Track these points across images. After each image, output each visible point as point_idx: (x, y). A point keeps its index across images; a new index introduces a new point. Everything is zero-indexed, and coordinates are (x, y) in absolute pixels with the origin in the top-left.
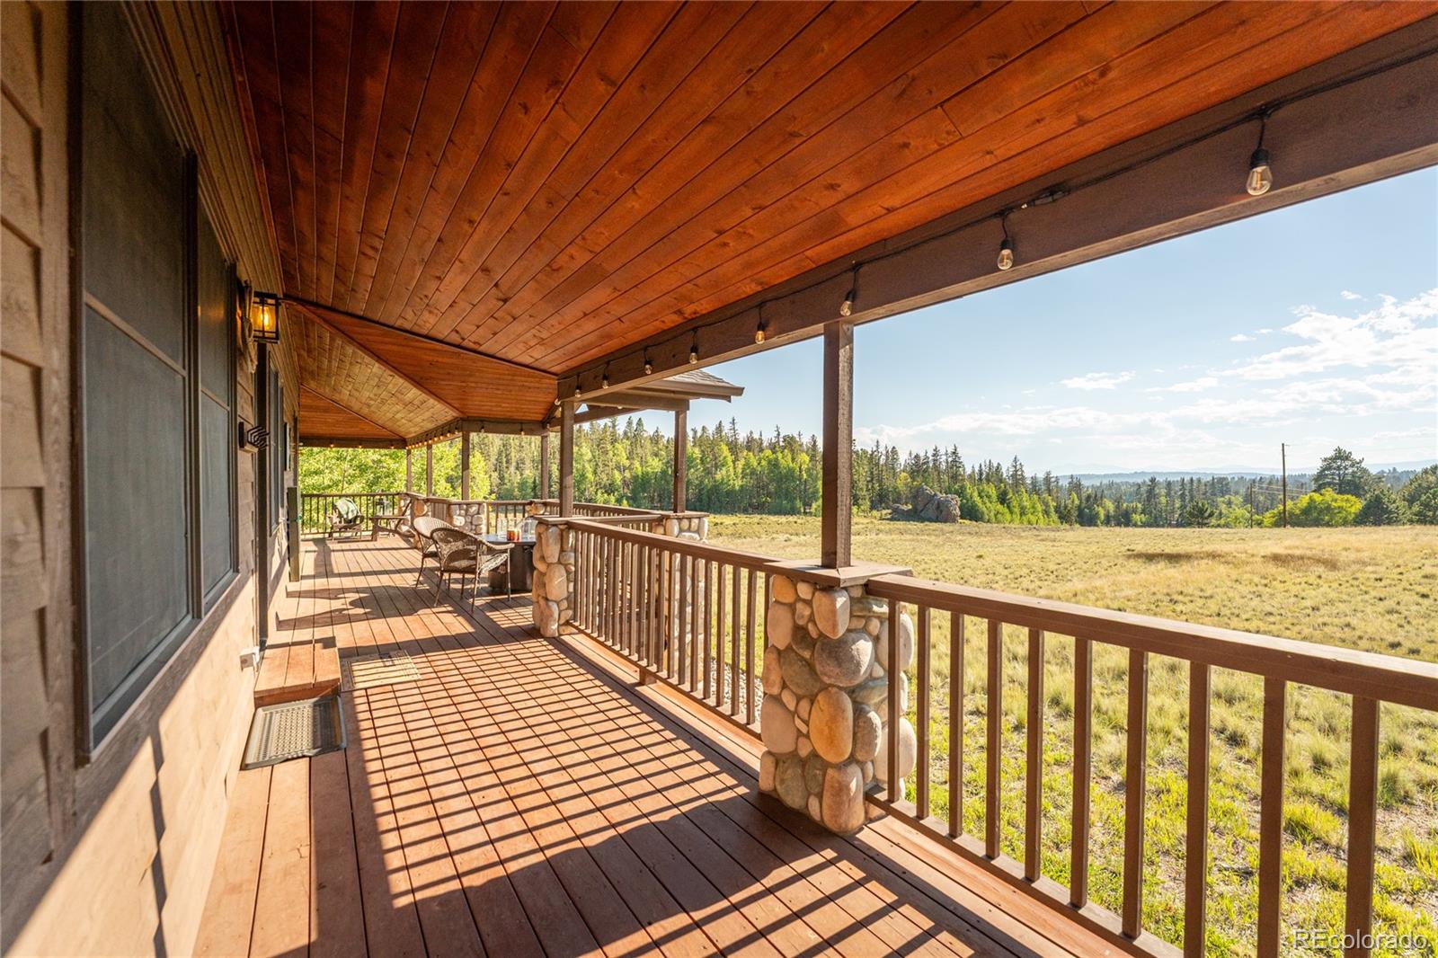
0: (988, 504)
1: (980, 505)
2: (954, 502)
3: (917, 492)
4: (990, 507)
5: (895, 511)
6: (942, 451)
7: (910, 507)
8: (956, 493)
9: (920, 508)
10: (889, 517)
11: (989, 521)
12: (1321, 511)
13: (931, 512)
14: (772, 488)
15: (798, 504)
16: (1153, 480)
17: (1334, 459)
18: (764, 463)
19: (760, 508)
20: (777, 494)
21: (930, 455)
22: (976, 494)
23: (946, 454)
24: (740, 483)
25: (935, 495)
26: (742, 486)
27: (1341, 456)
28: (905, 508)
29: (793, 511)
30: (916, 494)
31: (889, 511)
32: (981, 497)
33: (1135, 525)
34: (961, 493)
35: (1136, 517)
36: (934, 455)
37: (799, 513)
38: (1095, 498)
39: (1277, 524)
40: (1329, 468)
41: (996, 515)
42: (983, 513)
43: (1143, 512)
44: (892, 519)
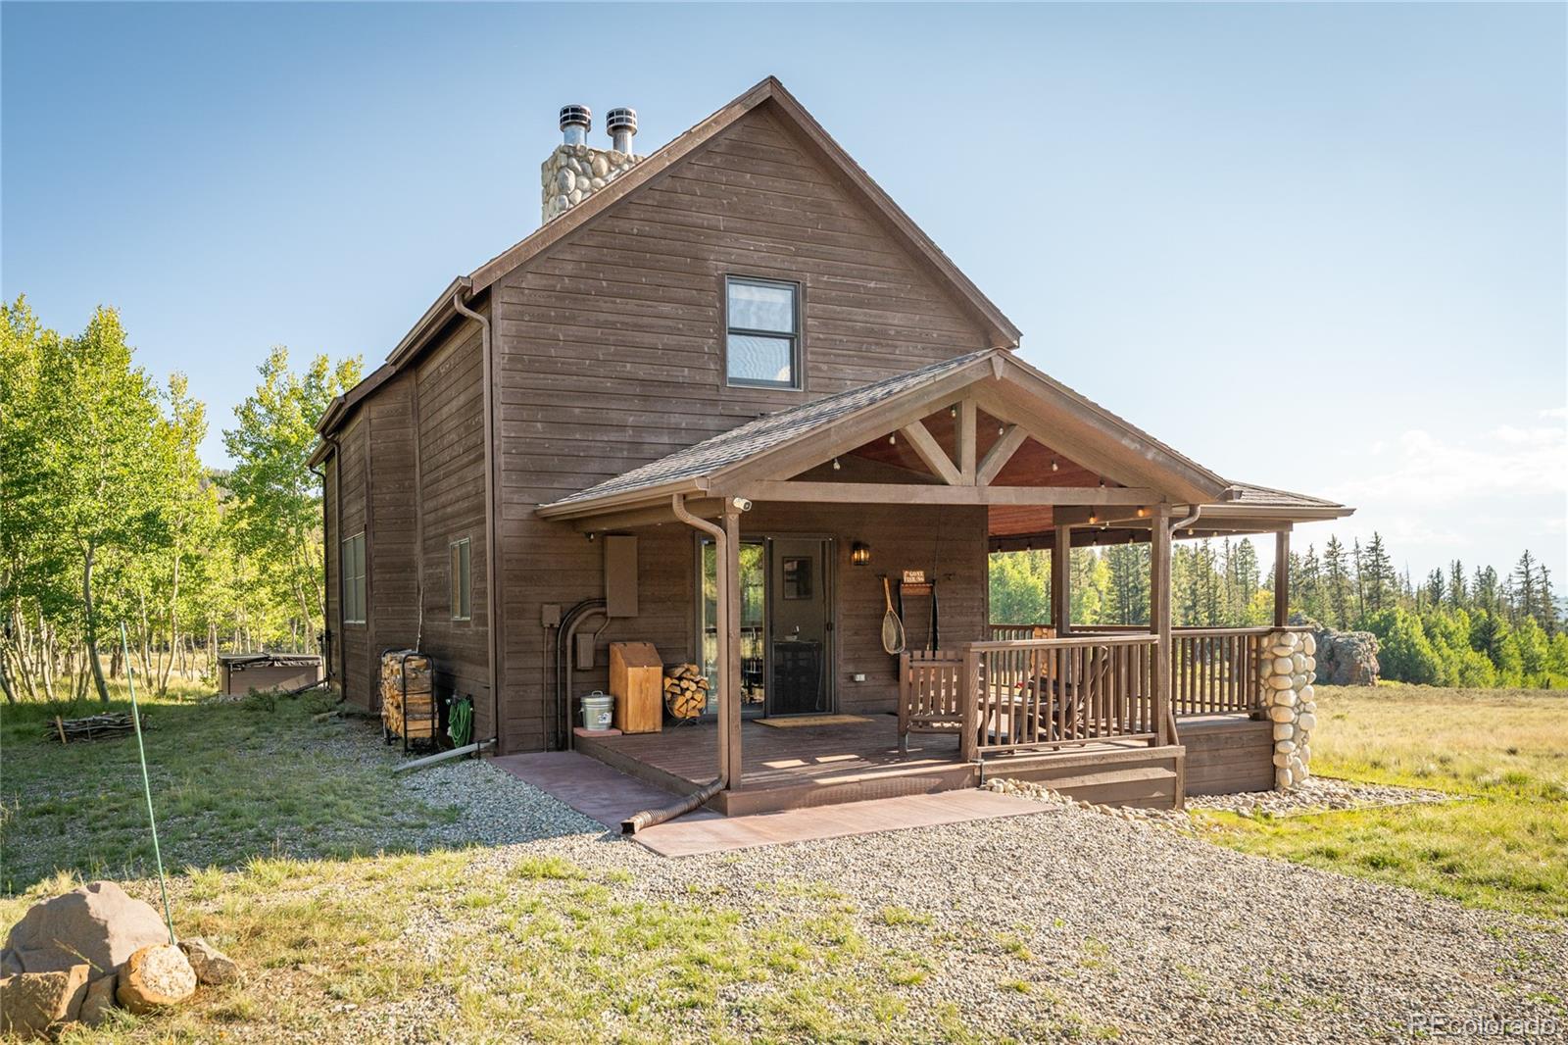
2: (1366, 646)
8: (1374, 628)
23: (1357, 552)
25: (1327, 630)
34: (1385, 627)
36: (1330, 554)
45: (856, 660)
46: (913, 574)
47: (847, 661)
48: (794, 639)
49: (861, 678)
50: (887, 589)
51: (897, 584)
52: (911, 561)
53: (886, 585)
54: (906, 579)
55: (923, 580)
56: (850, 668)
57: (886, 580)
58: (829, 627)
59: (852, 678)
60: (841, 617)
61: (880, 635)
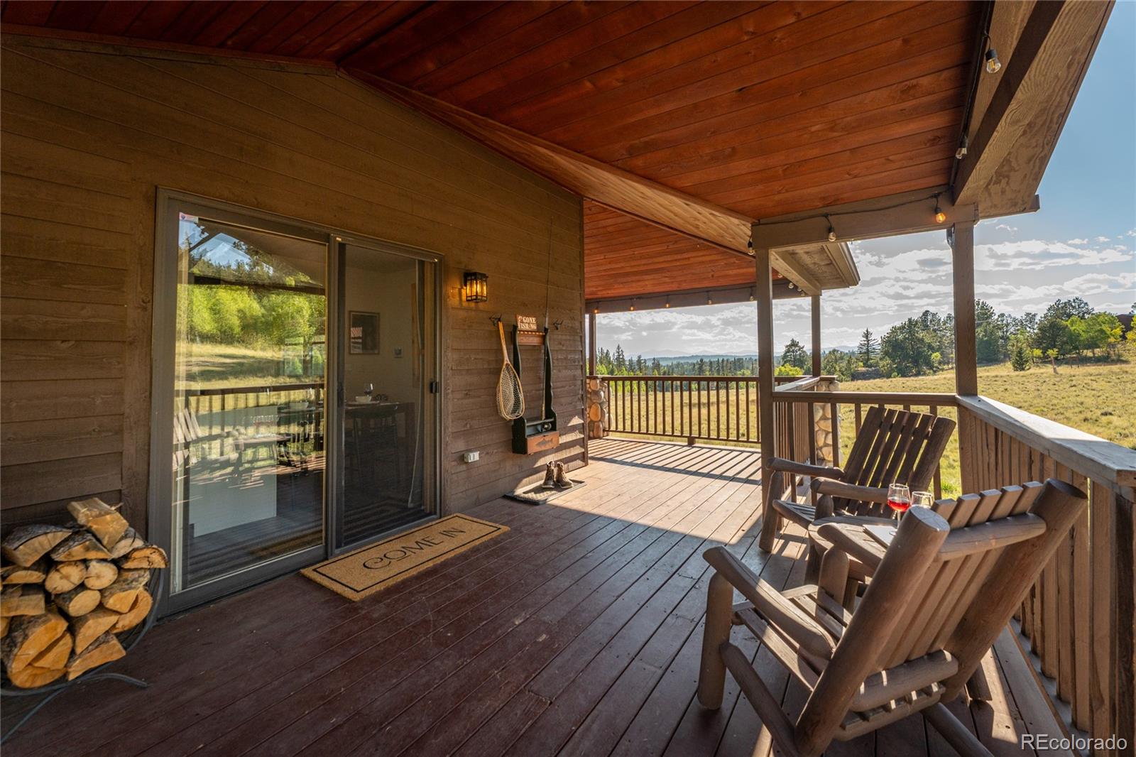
16: (702, 360)
17: (791, 346)
27: (794, 344)
40: (788, 351)
45: (467, 434)
46: (526, 320)
47: (456, 435)
48: (367, 400)
49: (474, 457)
50: (502, 336)
51: (513, 332)
52: (525, 305)
53: (502, 331)
54: (521, 326)
55: (535, 328)
56: (460, 446)
57: (501, 325)
58: (434, 387)
59: (462, 459)
60: (449, 373)
61: (495, 395)
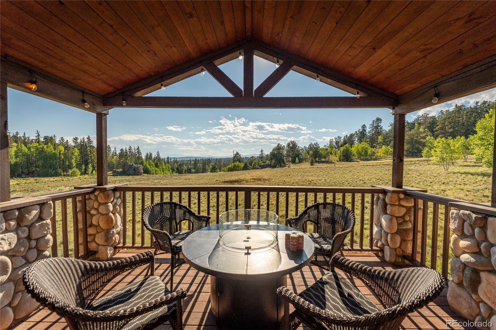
0: (152, 168)
1: (149, 168)
2: (141, 167)
3: (125, 164)
4: (152, 169)
5: (114, 172)
6: (133, 148)
7: (121, 170)
8: (140, 164)
9: (126, 170)
10: (112, 174)
11: (153, 174)
12: (237, 167)
13: (131, 171)
14: (40, 163)
15: (60, 171)
16: (196, 159)
17: (236, 154)
18: (32, 150)
19: (31, 174)
20: (44, 167)
21: (127, 149)
22: (147, 164)
23: (135, 149)
24: (14, 160)
25: (133, 165)
26: (16, 162)
27: (237, 154)
28: (119, 170)
29: (57, 175)
30: (124, 165)
31: (112, 172)
32: (150, 165)
33: (192, 173)
34: (142, 163)
35: (193, 170)
36: (129, 149)
37: (60, 175)
38: (181, 165)
39: (228, 171)
40: (235, 156)
41: (155, 172)
42: (151, 171)
43: (194, 168)
44: (113, 175)
